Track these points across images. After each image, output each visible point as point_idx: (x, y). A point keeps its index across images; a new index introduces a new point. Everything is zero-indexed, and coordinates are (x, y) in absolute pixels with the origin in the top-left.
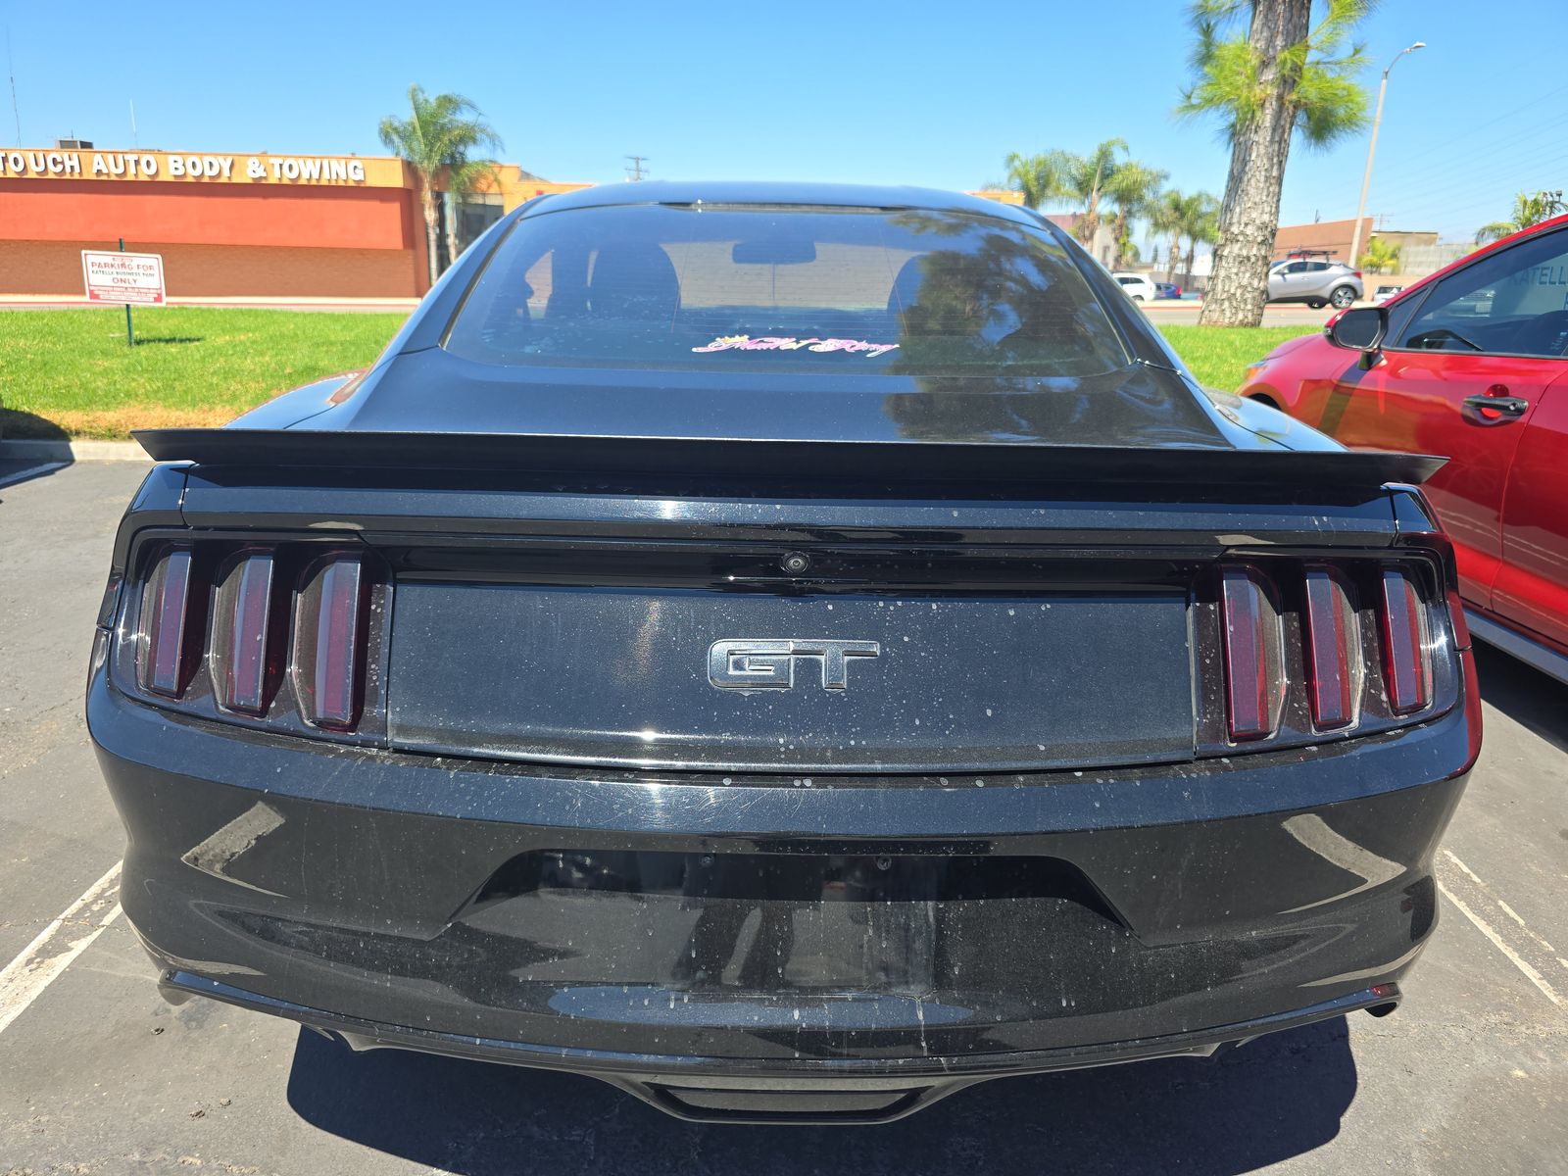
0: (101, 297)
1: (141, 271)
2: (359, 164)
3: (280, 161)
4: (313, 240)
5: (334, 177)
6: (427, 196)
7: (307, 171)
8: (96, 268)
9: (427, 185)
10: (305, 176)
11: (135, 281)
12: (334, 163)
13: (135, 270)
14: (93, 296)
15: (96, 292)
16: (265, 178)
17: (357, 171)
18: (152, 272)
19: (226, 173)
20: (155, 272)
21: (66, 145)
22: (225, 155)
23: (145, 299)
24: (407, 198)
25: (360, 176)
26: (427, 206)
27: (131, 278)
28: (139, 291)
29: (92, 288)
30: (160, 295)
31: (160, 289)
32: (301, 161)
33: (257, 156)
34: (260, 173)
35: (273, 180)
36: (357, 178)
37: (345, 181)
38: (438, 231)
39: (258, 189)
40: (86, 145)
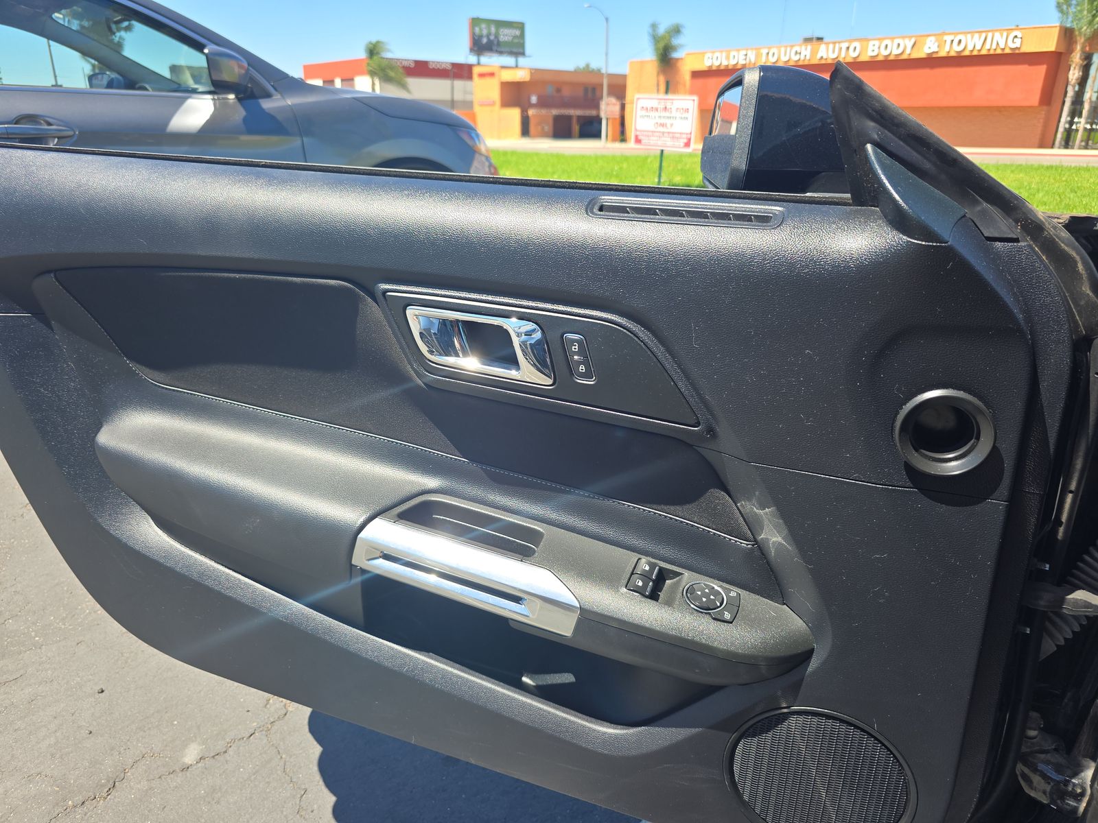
0: (643, 142)
1: (678, 115)
2: (1019, 35)
3: (951, 37)
4: (962, 100)
5: (994, 46)
6: (1077, 58)
7: (973, 44)
8: (644, 113)
9: (1079, 47)
10: (970, 47)
11: (672, 125)
12: (997, 35)
13: (674, 114)
14: (638, 141)
15: (640, 138)
16: (937, 52)
17: (1015, 40)
18: (685, 115)
19: (908, 51)
20: (689, 115)
21: (808, 40)
22: (910, 37)
23: (677, 144)
24: (1055, 61)
25: (1018, 43)
26: (1073, 66)
27: (668, 122)
28: (673, 136)
29: (638, 133)
30: (689, 140)
31: (691, 133)
32: (969, 36)
33: (935, 35)
34: (935, 49)
35: (943, 54)
36: (1013, 46)
37: (1003, 49)
38: (1077, 88)
39: (932, 62)
40: (820, 39)
